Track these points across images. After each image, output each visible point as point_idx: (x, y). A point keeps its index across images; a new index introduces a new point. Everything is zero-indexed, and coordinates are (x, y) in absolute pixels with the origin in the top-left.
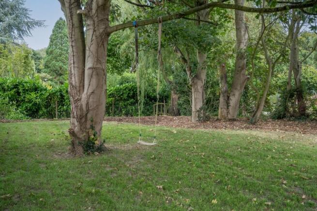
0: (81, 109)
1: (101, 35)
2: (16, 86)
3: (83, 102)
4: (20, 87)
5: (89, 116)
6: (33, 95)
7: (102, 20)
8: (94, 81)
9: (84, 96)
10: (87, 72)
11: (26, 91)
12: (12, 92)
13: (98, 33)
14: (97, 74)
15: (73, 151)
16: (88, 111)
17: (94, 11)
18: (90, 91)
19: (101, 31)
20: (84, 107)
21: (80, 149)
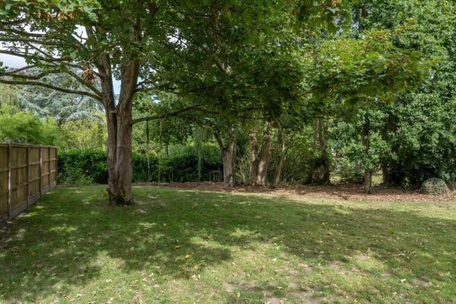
0: (114, 175)
1: (126, 126)
2: (88, 157)
3: (116, 170)
4: (92, 157)
5: (120, 179)
6: (102, 164)
7: (126, 117)
8: (122, 156)
9: (116, 166)
10: (118, 150)
11: (97, 161)
12: (85, 162)
13: (123, 125)
14: (124, 152)
15: (110, 204)
16: (119, 176)
17: (121, 111)
18: (120, 162)
19: (126, 123)
20: (116, 174)
21: (114, 203)
